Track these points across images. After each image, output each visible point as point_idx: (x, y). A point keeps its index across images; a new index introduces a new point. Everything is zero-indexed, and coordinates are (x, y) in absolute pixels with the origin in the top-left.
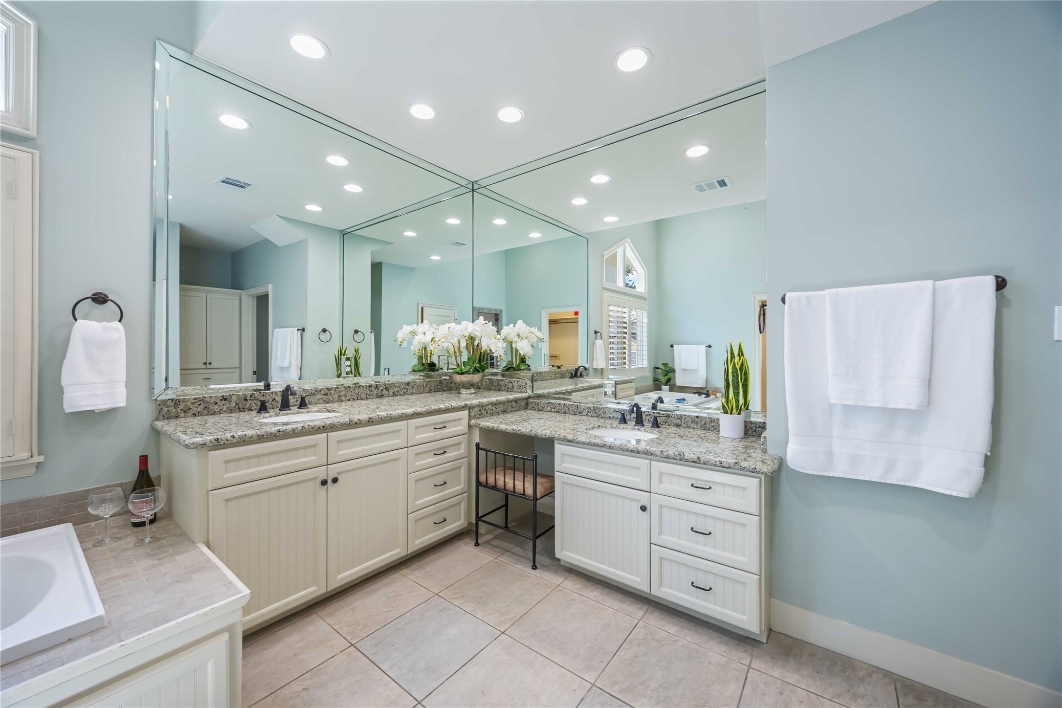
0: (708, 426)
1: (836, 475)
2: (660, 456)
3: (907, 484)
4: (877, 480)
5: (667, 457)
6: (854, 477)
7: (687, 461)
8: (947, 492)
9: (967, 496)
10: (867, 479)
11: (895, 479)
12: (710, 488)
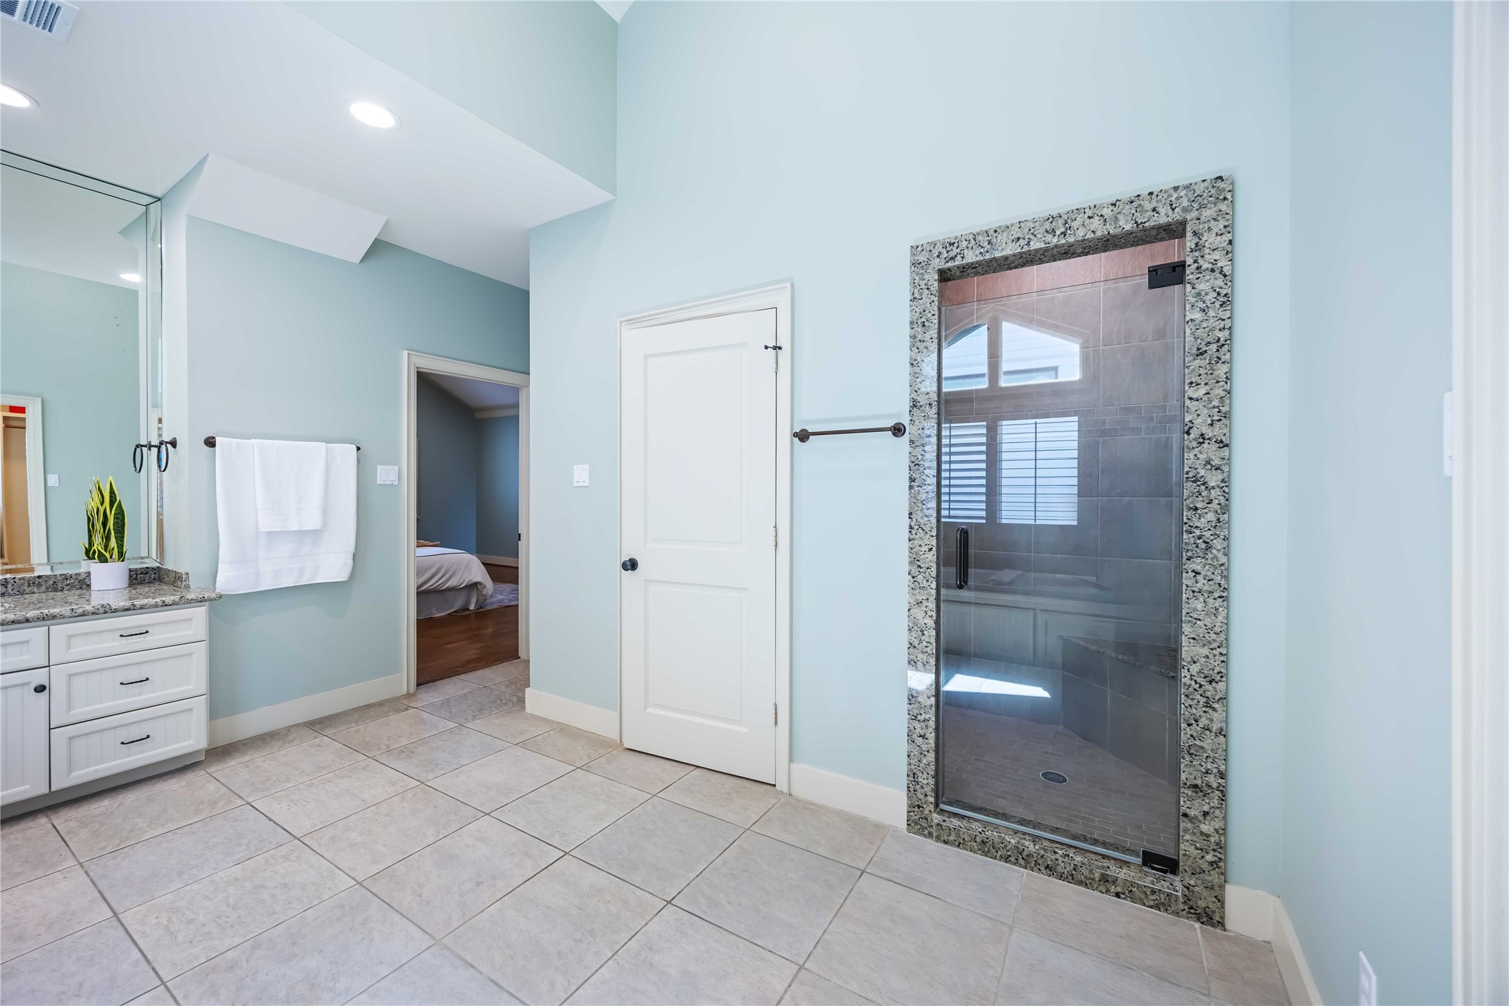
0: (60, 585)
1: (263, 589)
2: (71, 615)
3: (311, 583)
4: (293, 585)
5: (83, 615)
6: (276, 587)
7: (116, 611)
8: (336, 580)
9: (346, 579)
10: (286, 586)
11: (304, 581)
12: (147, 632)
